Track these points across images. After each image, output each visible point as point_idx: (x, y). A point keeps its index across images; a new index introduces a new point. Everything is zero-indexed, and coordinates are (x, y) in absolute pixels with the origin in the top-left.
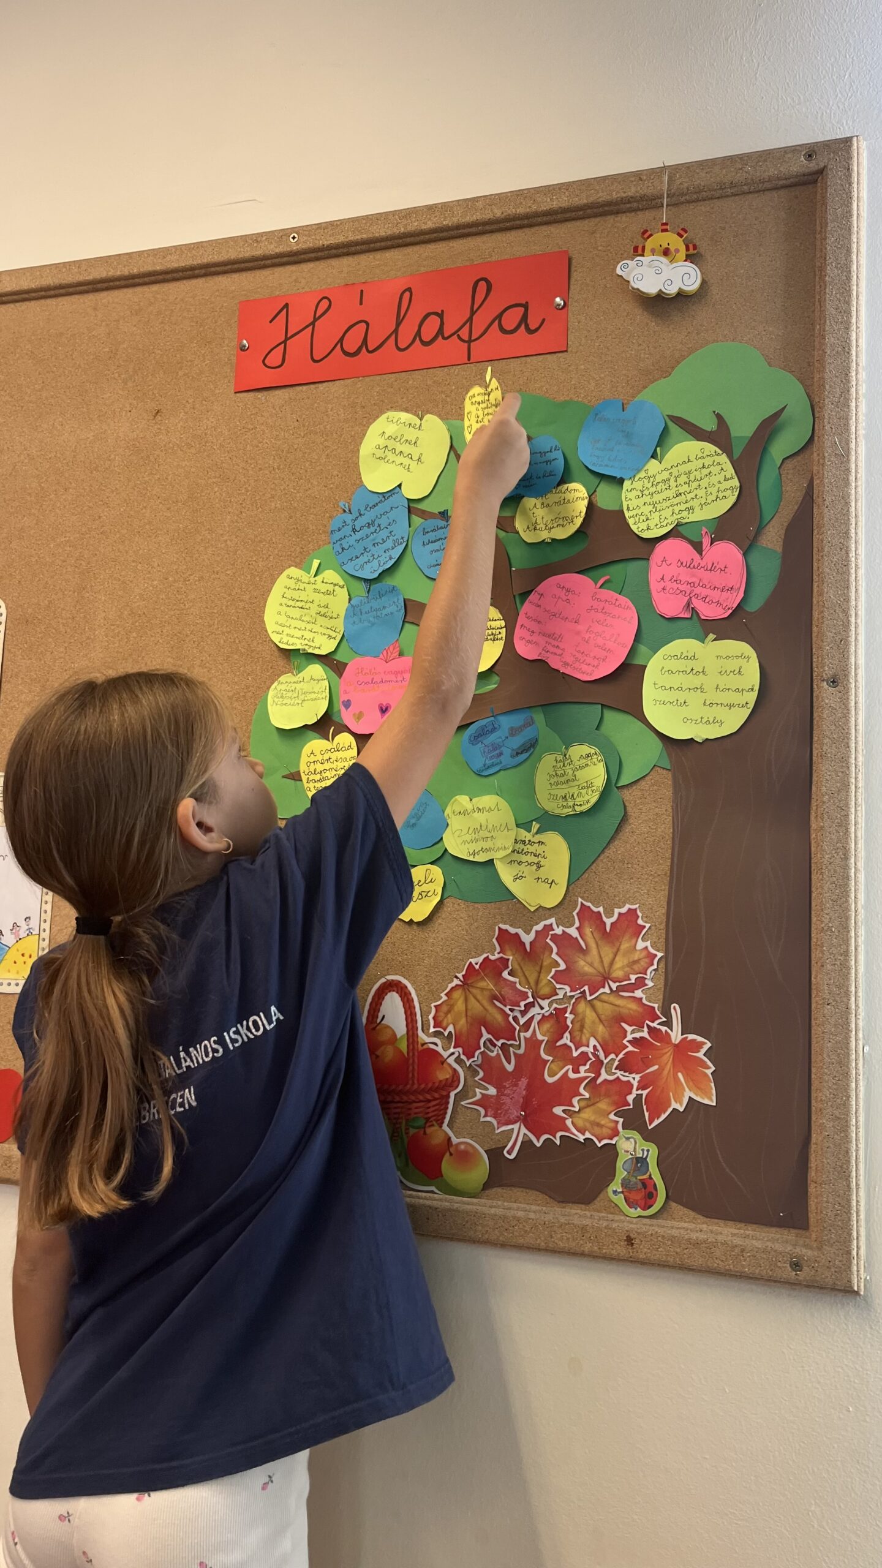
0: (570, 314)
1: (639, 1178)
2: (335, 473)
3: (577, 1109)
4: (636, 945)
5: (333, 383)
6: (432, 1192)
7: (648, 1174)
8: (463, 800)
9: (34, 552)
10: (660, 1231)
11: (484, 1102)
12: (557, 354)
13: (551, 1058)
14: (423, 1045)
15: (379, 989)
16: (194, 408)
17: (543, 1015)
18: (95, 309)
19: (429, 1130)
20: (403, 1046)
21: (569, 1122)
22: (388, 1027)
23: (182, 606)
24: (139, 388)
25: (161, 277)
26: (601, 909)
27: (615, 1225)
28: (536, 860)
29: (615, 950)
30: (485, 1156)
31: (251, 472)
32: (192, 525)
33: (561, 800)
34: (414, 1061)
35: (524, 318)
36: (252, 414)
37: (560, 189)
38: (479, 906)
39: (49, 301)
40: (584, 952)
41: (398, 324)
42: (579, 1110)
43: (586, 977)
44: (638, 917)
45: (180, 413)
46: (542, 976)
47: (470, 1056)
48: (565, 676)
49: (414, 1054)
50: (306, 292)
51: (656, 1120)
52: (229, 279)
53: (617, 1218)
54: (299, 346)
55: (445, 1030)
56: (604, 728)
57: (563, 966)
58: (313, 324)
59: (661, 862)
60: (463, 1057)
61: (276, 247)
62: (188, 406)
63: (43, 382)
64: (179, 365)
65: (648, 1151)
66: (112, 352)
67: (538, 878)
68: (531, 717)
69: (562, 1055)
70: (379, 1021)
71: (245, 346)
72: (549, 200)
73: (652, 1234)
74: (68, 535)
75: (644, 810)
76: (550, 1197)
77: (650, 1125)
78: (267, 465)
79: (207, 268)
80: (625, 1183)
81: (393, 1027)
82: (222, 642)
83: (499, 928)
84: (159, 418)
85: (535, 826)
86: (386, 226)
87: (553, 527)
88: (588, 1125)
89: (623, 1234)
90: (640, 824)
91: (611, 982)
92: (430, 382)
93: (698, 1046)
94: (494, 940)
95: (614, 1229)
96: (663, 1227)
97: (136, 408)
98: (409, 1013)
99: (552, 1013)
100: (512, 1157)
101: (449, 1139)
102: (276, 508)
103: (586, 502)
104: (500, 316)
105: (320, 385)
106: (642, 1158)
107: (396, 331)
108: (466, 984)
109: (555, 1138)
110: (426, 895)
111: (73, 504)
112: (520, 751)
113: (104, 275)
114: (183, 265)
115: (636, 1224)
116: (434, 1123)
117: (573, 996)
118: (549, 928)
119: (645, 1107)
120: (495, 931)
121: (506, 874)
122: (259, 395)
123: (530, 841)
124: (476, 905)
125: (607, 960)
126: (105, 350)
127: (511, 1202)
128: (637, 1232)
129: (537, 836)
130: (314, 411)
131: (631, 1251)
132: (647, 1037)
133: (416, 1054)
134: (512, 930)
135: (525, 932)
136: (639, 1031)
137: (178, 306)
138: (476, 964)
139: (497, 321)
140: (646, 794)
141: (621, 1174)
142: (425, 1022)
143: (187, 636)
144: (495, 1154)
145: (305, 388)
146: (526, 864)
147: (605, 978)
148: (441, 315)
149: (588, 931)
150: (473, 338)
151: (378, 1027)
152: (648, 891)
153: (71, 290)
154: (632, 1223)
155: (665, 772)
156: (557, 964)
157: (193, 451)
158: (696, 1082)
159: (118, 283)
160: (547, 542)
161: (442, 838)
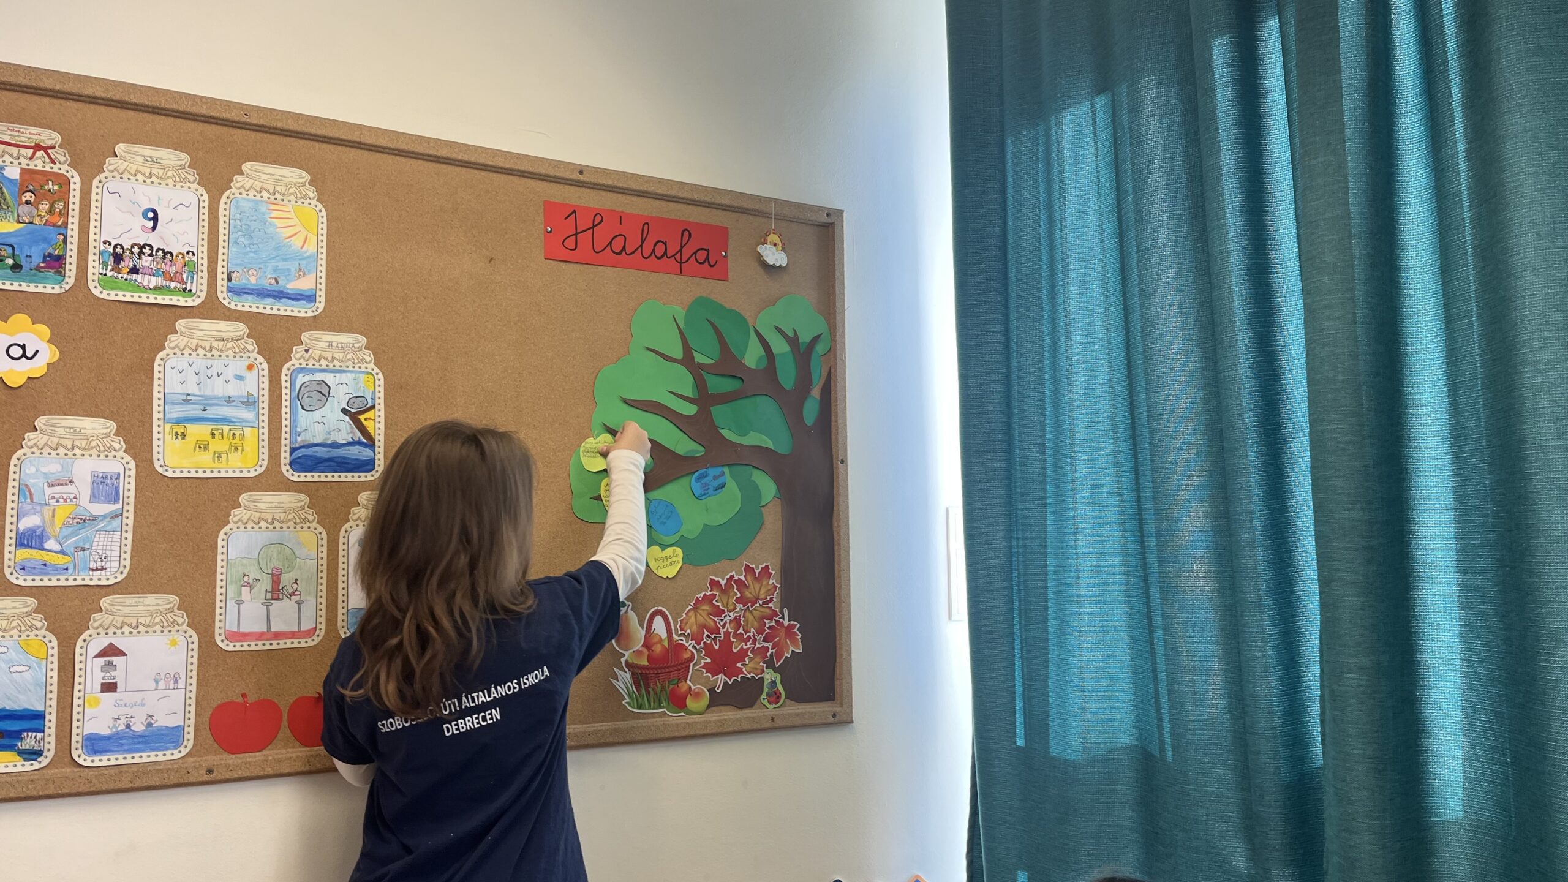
0: (728, 261)
1: (773, 690)
3: (747, 663)
4: (769, 582)
5: (608, 268)
6: (683, 716)
7: (777, 688)
9: (402, 338)
10: (784, 712)
11: (706, 667)
12: (724, 281)
13: (735, 640)
14: (675, 641)
15: (650, 615)
16: (517, 262)
17: (731, 619)
19: (680, 685)
20: (666, 644)
21: (744, 670)
22: (658, 633)
23: (518, 389)
24: (476, 239)
26: (754, 566)
27: (766, 714)
29: (760, 585)
30: (707, 693)
32: (522, 339)
34: (671, 650)
35: (707, 258)
36: (557, 275)
38: (699, 567)
40: (747, 587)
41: (642, 242)
43: (748, 600)
44: (770, 569)
45: (508, 263)
46: (730, 600)
47: (699, 644)
49: (671, 647)
50: (587, 206)
51: (779, 663)
52: (537, 185)
53: (765, 710)
54: (585, 240)
55: (686, 632)
56: (754, 478)
57: (739, 595)
58: (593, 228)
59: (778, 541)
60: (696, 645)
61: (572, 176)
62: (513, 259)
64: (505, 231)
65: (776, 677)
66: (453, 208)
68: (723, 471)
69: (740, 638)
70: (652, 631)
71: (549, 231)
73: (781, 715)
75: (770, 518)
76: (735, 707)
77: (777, 665)
79: (522, 172)
80: (767, 694)
81: (659, 636)
83: (708, 578)
84: (493, 263)
88: (752, 670)
89: (770, 718)
90: (768, 524)
91: (759, 601)
92: (661, 280)
93: (794, 626)
94: (707, 584)
95: (765, 716)
96: (785, 710)
97: (475, 252)
98: (667, 626)
99: (735, 618)
100: (719, 691)
101: (690, 687)
104: (696, 253)
105: (598, 267)
106: (774, 681)
107: (641, 246)
108: (695, 608)
109: (738, 678)
110: (674, 563)
111: (432, 309)
112: (717, 488)
115: (773, 712)
116: (682, 681)
117: (744, 609)
118: (732, 576)
119: (774, 658)
120: (706, 580)
122: (561, 264)
125: (757, 591)
126: (447, 206)
127: (720, 713)
128: (776, 715)
131: (771, 725)
132: (774, 624)
133: (673, 647)
134: (716, 579)
135: (721, 579)
136: (771, 623)
137: (501, 191)
138: (700, 597)
139: (694, 255)
140: (770, 511)
141: (766, 690)
142: (676, 630)
144: (712, 691)
145: (589, 266)
147: (757, 599)
149: (749, 577)
150: (683, 262)
151: (651, 636)
152: (773, 556)
154: (771, 711)
155: (778, 500)
156: (737, 594)
157: (519, 290)
158: (794, 642)
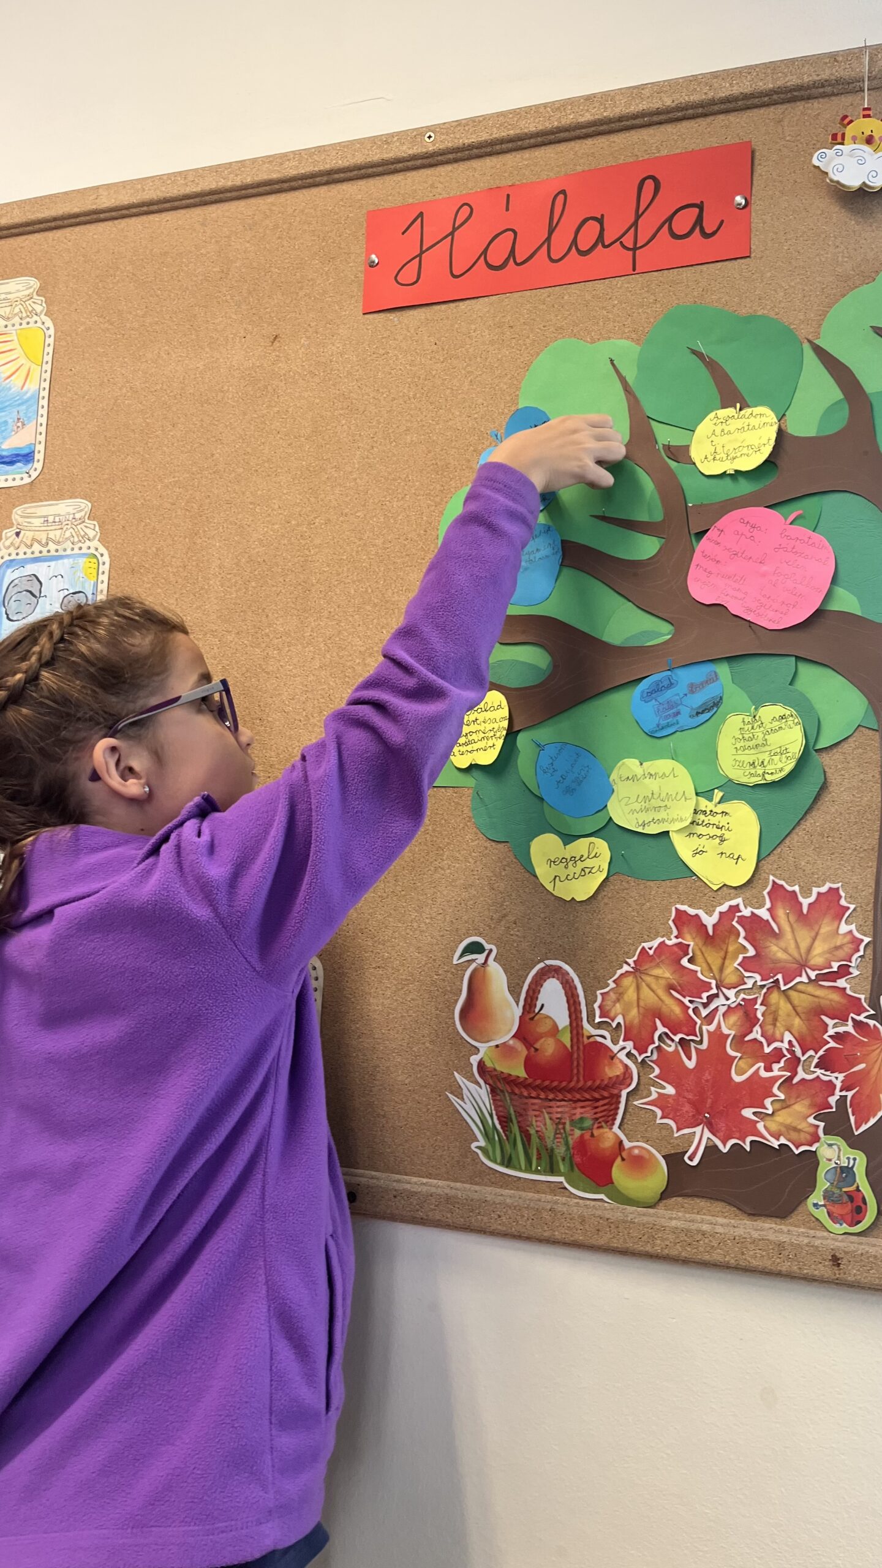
0: (753, 214)
1: (844, 1190)
2: (480, 401)
3: (770, 1112)
4: (838, 927)
5: (476, 300)
6: (601, 1200)
7: (855, 1185)
8: (631, 765)
9: (139, 495)
10: (872, 1250)
11: (661, 1101)
12: (738, 260)
13: (739, 1055)
14: (589, 1037)
15: (536, 975)
16: (317, 333)
17: (729, 1006)
18: (203, 225)
19: (597, 1133)
20: (566, 1039)
21: (760, 1126)
22: (548, 1017)
23: (307, 552)
24: (254, 311)
25: (277, 187)
26: (796, 888)
27: (817, 1242)
28: (719, 832)
29: (813, 934)
30: (663, 1162)
31: (383, 402)
32: (317, 463)
33: (748, 768)
34: (579, 1055)
35: (699, 220)
36: (383, 338)
37: (740, 72)
38: (651, 884)
39: (151, 217)
40: (776, 936)
41: (551, 232)
42: (773, 1113)
43: (778, 965)
44: (840, 897)
45: (301, 338)
46: (727, 962)
47: (642, 1050)
48: (752, 625)
49: (578, 1048)
50: (443, 199)
51: (863, 1125)
52: (355, 187)
53: (819, 1234)
54: (435, 259)
55: (613, 1021)
56: (800, 685)
57: (751, 952)
58: (452, 234)
59: (868, 835)
60: (634, 1052)
61: (409, 148)
62: (310, 329)
63: (146, 307)
64: (300, 285)
65: (855, 1159)
66: (223, 272)
67: (722, 853)
68: (715, 673)
69: (754, 1050)
70: (537, 1010)
71: (374, 262)
72: (728, 85)
73: (862, 1254)
74: (177, 474)
75: (847, 776)
76: (738, 1208)
77: (857, 1130)
78: (401, 394)
79: (329, 174)
80: (827, 1195)
81: (553, 1017)
82: (352, 592)
83: (676, 909)
84: (276, 344)
85: (718, 795)
86: (537, 120)
87: (736, 457)
88: (783, 1129)
89: (828, 1254)
90: (842, 792)
91: (808, 971)
92: (588, 297)
94: (671, 922)
95: (817, 1247)
96: (874, 1245)
97: (251, 333)
98: (571, 1002)
99: (739, 1004)
100: (695, 1163)
101: (621, 1142)
102: (412, 441)
103: (775, 428)
104: (670, 219)
105: (461, 304)
106: (847, 1167)
107: (548, 239)
108: (637, 971)
109: (744, 1143)
110: (590, 872)
111: (182, 441)
112: (700, 711)
113: (213, 186)
114: (303, 171)
115: (842, 1241)
116: (603, 1124)
117: (764, 986)
118: (735, 909)
119: (850, 1110)
120: (671, 912)
121: (683, 847)
122: (391, 316)
123: (711, 811)
124: (649, 883)
125: (804, 945)
126: (215, 270)
127: (693, 1213)
128: (844, 1252)
129: (719, 806)
130: (455, 333)
131: (837, 1272)
132: (852, 1031)
133: (581, 1047)
134: (692, 911)
135: (706, 913)
136: (842, 1025)
137: (298, 219)
138: (650, 949)
139: (667, 225)
140: (849, 758)
141: (823, 1184)
142: (590, 1013)
143: (313, 585)
144: (674, 1160)
145: (443, 307)
146: (708, 837)
147: (802, 966)
148: (600, 221)
149: (781, 913)
150: (638, 246)
151: (536, 1018)
152: (853, 867)
153: (176, 204)
154: (836, 1240)
155: (870, 733)
156: (745, 950)
157: (317, 379)
159: (229, 195)
160: (730, 474)
161: (606, 806)
